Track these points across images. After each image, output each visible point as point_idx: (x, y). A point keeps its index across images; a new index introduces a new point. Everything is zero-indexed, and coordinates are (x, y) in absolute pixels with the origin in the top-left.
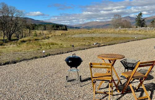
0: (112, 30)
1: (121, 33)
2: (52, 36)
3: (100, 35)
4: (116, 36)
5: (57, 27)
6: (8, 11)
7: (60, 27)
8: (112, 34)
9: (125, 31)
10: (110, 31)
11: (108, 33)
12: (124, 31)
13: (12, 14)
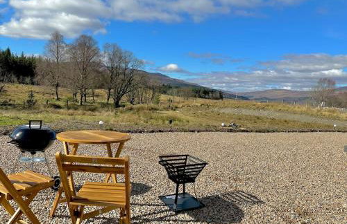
0: (304, 108)
1: (323, 116)
2: (183, 106)
3: (277, 115)
4: (310, 120)
5: (205, 93)
6: (120, 58)
7: (210, 94)
8: (303, 116)
9: (334, 112)
10: (300, 110)
11: (295, 113)
12: (329, 111)
13: (127, 63)
